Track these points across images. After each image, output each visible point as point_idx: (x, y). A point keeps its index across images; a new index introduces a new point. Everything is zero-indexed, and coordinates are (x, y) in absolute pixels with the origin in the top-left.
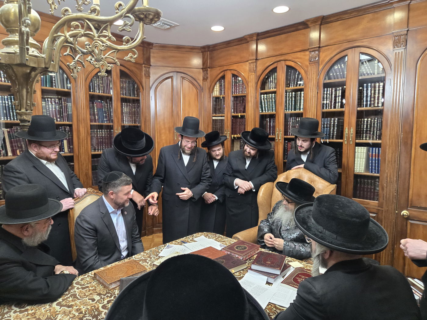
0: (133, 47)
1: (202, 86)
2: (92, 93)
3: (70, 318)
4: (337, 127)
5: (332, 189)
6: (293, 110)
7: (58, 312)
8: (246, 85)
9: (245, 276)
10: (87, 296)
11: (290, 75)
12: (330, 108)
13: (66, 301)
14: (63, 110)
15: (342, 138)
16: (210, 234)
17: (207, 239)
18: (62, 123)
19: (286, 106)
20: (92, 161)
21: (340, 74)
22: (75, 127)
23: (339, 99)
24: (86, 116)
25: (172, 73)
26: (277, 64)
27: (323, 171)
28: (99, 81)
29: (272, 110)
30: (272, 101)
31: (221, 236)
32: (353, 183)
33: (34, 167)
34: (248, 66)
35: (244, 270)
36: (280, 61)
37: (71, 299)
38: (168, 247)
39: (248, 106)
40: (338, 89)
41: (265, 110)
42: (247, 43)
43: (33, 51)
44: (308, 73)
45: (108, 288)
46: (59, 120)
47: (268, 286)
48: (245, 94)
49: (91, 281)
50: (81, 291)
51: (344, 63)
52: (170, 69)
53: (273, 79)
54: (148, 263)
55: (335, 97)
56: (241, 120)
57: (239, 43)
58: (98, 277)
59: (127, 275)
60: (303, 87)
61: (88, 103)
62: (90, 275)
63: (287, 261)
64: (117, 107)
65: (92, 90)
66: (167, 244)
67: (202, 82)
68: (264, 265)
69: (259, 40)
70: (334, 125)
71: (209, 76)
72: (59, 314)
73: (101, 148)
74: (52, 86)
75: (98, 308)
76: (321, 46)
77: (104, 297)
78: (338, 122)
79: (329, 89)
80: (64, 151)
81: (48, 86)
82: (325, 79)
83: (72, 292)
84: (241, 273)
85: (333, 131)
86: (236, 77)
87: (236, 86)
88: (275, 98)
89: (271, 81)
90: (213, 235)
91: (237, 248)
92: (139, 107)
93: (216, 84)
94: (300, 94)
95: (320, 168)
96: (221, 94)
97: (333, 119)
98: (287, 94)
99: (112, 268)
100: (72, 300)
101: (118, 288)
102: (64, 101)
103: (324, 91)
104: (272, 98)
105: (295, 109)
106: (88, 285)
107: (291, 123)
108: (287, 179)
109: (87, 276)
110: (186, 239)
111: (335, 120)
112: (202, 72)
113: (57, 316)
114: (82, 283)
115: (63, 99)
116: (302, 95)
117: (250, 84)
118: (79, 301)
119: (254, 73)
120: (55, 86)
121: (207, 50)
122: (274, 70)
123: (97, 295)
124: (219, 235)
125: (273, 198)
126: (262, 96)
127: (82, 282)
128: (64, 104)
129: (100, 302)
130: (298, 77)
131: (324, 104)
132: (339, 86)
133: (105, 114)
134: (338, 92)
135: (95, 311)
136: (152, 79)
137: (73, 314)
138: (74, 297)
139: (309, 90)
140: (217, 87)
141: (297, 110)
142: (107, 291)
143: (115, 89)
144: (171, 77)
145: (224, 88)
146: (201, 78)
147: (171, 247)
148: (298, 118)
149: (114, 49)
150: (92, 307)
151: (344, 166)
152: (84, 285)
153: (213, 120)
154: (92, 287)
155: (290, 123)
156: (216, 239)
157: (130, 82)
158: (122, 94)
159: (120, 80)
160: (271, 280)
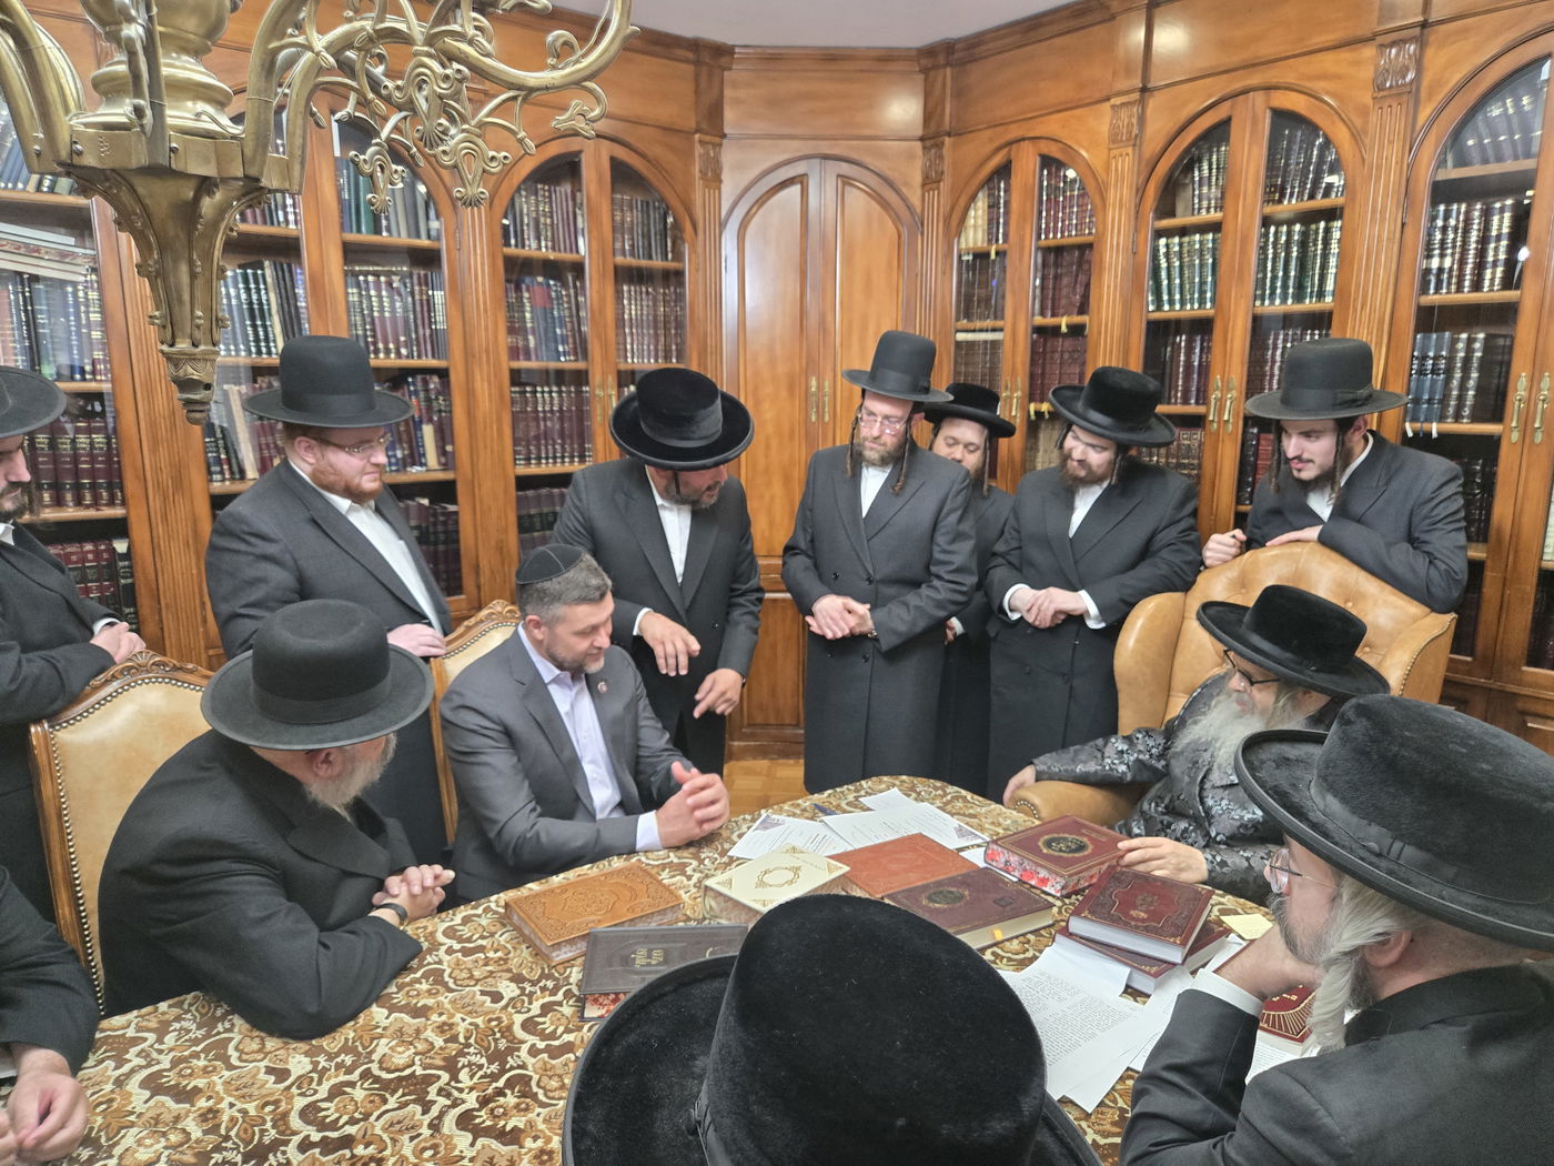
0: (588, 72)
1: (919, 210)
2: (512, 251)
3: (416, 1054)
4: (1481, 369)
5: (1436, 632)
6: (1290, 301)
7: (379, 1030)
8: (1098, 201)
9: (1043, 957)
10: (478, 981)
11: (1289, 150)
12: (1453, 287)
13: (408, 992)
14: (419, 316)
15: (1497, 415)
16: (923, 785)
17: (910, 801)
18: (415, 363)
19: (1260, 283)
20: (519, 499)
21: (1513, 143)
22: (456, 378)
23: (1496, 249)
24: (496, 337)
25: (805, 162)
26: (1232, 107)
27: (1402, 557)
28: (537, 206)
29: (1202, 301)
30: (1202, 265)
31: (964, 792)
32: (1531, 606)
33: (314, 522)
34: (1107, 119)
35: (1042, 932)
36: (1245, 92)
37: (424, 986)
38: (766, 825)
39: (1100, 287)
40: (1498, 205)
41: (1171, 302)
42: (1109, 20)
43: (198, 115)
44: (1367, 141)
45: (547, 958)
46: (404, 351)
47: (1129, 1001)
48: (1090, 238)
49: (493, 929)
50: (458, 960)
51: (1535, 92)
52: (796, 148)
53: (1210, 169)
54: (689, 878)
55: (1484, 240)
56: (1068, 343)
57: (1073, 23)
58: (515, 917)
59: (613, 918)
60: (1341, 201)
61: (500, 291)
62: (493, 906)
63: (1216, 909)
64: (602, 300)
65: (513, 241)
66: (763, 811)
67: (919, 192)
68: (1120, 921)
69: (1158, 5)
70: (1467, 361)
71: (947, 166)
72: (381, 1036)
73: (547, 453)
74: (377, 231)
75: (509, 1028)
76: (1434, 17)
77: (532, 989)
78: (1487, 348)
79: (1455, 207)
80: (425, 465)
81: (363, 228)
82: (1441, 163)
83: (429, 964)
84: (1028, 942)
85: (1463, 387)
86: (1058, 169)
87: (1057, 202)
88: (1214, 249)
89: (1201, 179)
90: (936, 788)
91: (1048, 844)
92: (680, 298)
93: (973, 198)
94: (1327, 231)
95: (1389, 545)
96: (992, 236)
97: (1464, 336)
98: (1266, 235)
99: (564, 889)
100: (429, 991)
101: (580, 960)
102: (420, 284)
103: (1433, 218)
104: (1201, 250)
105: (1299, 298)
106: (484, 942)
107: (1279, 352)
108: (1243, 585)
109: (484, 910)
110: (832, 800)
111: (1475, 340)
112: (920, 153)
113: (375, 1042)
114: (466, 931)
115: (415, 277)
116: (1336, 235)
117: (1112, 195)
118: (450, 995)
119: (1130, 150)
120: (389, 229)
121: (941, 59)
122: (1218, 134)
123: (511, 980)
124: (956, 788)
125: (1180, 660)
126: (1163, 241)
127: (466, 929)
128: (421, 293)
129: (519, 1005)
130: (1321, 157)
131: (1428, 271)
132: (1502, 193)
133: (561, 328)
134: (1496, 219)
135: (498, 1035)
136: (729, 189)
137: (426, 1040)
138: (436, 982)
139: (1366, 212)
140: (978, 214)
141: (1308, 301)
142: (543, 969)
143: (595, 234)
144: (801, 179)
145: (1007, 213)
146: (918, 178)
147: (777, 824)
148: (1313, 335)
149: (511, 86)
150: (490, 1020)
151: (1499, 531)
152: (469, 940)
153: (958, 344)
154: (496, 951)
155: (1273, 355)
156: (946, 804)
157: (648, 203)
158: (618, 253)
159: (613, 200)
160: (1142, 983)
